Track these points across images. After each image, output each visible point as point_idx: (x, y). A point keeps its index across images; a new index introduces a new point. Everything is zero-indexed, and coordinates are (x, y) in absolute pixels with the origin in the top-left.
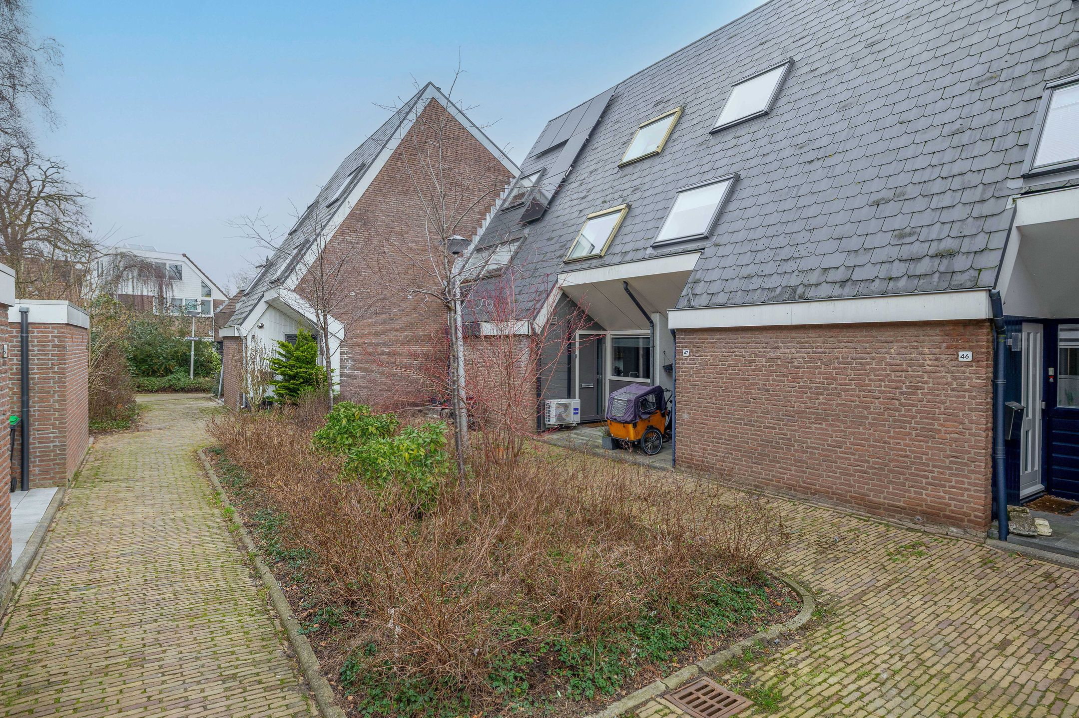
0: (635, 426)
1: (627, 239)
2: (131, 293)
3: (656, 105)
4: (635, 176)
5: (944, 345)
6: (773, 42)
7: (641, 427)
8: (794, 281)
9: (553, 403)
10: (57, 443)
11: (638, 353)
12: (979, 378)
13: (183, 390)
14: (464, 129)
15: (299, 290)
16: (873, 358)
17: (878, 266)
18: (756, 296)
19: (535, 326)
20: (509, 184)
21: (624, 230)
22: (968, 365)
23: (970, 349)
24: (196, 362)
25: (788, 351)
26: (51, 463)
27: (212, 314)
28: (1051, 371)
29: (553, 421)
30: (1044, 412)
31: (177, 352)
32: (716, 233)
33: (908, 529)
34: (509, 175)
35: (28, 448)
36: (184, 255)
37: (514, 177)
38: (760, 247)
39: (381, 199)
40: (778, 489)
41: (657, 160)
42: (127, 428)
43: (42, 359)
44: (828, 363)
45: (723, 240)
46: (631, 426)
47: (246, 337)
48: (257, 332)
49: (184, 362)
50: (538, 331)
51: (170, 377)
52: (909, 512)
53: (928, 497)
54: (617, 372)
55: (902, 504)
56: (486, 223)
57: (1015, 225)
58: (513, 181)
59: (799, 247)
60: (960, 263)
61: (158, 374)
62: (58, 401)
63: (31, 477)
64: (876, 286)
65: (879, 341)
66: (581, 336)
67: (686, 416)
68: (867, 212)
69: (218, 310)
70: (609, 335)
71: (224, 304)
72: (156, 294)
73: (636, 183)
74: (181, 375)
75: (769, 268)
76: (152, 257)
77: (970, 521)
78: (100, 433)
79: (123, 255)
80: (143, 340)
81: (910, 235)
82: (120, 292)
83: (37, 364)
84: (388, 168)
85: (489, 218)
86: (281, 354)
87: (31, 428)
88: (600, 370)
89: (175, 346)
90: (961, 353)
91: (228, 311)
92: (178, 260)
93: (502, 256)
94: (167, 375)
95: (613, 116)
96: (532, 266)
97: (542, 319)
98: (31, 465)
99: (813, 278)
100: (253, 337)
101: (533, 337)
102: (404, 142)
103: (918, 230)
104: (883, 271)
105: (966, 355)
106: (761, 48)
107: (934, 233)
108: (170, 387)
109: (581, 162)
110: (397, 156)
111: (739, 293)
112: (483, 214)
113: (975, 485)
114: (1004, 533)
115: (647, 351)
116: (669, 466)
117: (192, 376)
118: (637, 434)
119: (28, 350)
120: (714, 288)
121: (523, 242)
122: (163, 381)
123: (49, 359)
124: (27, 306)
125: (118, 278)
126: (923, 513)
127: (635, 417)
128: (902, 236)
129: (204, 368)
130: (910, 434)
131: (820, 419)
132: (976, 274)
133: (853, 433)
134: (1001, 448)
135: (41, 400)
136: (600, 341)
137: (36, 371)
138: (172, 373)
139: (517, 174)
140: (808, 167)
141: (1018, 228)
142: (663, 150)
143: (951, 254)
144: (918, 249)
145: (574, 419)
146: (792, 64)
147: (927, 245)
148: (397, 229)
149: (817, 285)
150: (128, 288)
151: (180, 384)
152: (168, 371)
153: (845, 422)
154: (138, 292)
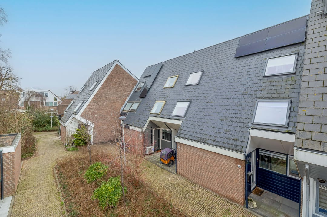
0: (167, 161)
1: (166, 111)
2: (33, 101)
3: (172, 72)
4: (167, 92)
5: (235, 162)
6: (199, 63)
7: (169, 160)
8: (203, 137)
9: (148, 148)
10: (12, 184)
11: (168, 135)
12: (242, 172)
13: (49, 131)
14: (125, 71)
15: (82, 116)
16: (220, 161)
17: (221, 138)
18: (195, 138)
19: (143, 130)
20: (137, 84)
21: (165, 108)
22: (240, 168)
23: (240, 165)
24: (53, 123)
25: (202, 154)
26: (10, 190)
27: (57, 106)
28: (258, 159)
29: (148, 153)
30: (256, 168)
31: (47, 120)
32: (186, 116)
33: (228, 202)
34: (137, 82)
35: (3, 187)
36: (49, 90)
37: (138, 82)
38: (196, 124)
39: (104, 90)
40: (200, 185)
41: (173, 89)
42: (33, 155)
43: (7, 163)
44: (211, 159)
45: (188, 119)
46: (166, 161)
47: (67, 126)
48: (70, 125)
49: (49, 123)
50: (144, 131)
51: (45, 127)
52: (228, 197)
53: (231, 195)
54: (163, 137)
55: (226, 195)
56: (131, 94)
57: (250, 135)
58: (138, 83)
59: (205, 127)
60: (239, 143)
61: (42, 126)
62: (12, 173)
63: (4, 195)
64: (221, 144)
65: (221, 157)
66: (154, 130)
67: (179, 162)
68: (219, 122)
69: (59, 104)
70: (161, 129)
71: (61, 103)
72: (41, 101)
73: (168, 94)
74: (48, 127)
75: (198, 131)
76: (39, 91)
77: (240, 203)
78: (25, 159)
79: (31, 92)
80: (37, 117)
81: (228, 132)
82: (30, 101)
83: (5, 164)
84: (105, 82)
85: (132, 93)
86: (77, 133)
87: (4, 182)
88: (159, 136)
89: (47, 119)
90: (238, 165)
91: (62, 105)
92: (46, 91)
93: (135, 106)
94: (44, 127)
95: (162, 72)
96: (142, 111)
97: (144, 128)
98: (4, 191)
99: (207, 137)
100: (69, 126)
101: (143, 133)
102: (109, 76)
103: (230, 131)
104: (222, 140)
105: (239, 166)
106: (196, 64)
107: (233, 133)
108: (45, 130)
109: (155, 83)
110: (108, 79)
111: (191, 136)
112: (130, 92)
113: (241, 195)
114: (247, 207)
115: (170, 134)
116: (175, 172)
117: (52, 127)
118: (167, 162)
119: (2, 161)
120: (186, 133)
121: (140, 103)
122: (44, 129)
123: (9, 162)
124: (2, 149)
125: (30, 98)
126: (231, 199)
127: (167, 159)
128: (227, 131)
129: (55, 124)
130: (228, 180)
131: (209, 171)
132: (241, 147)
133: (216, 177)
134: (246, 188)
135: (7, 173)
136: (159, 130)
137: (5, 166)
138: (46, 126)
139: (139, 81)
140: (207, 104)
141: (251, 136)
142: (174, 86)
143: (237, 140)
144: (230, 136)
145: (153, 151)
146: (204, 71)
147: (232, 136)
148: (108, 98)
149: (208, 139)
150: (32, 100)
151: (48, 129)
152: (45, 126)
153: (214, 174)
154: (36, 101)
